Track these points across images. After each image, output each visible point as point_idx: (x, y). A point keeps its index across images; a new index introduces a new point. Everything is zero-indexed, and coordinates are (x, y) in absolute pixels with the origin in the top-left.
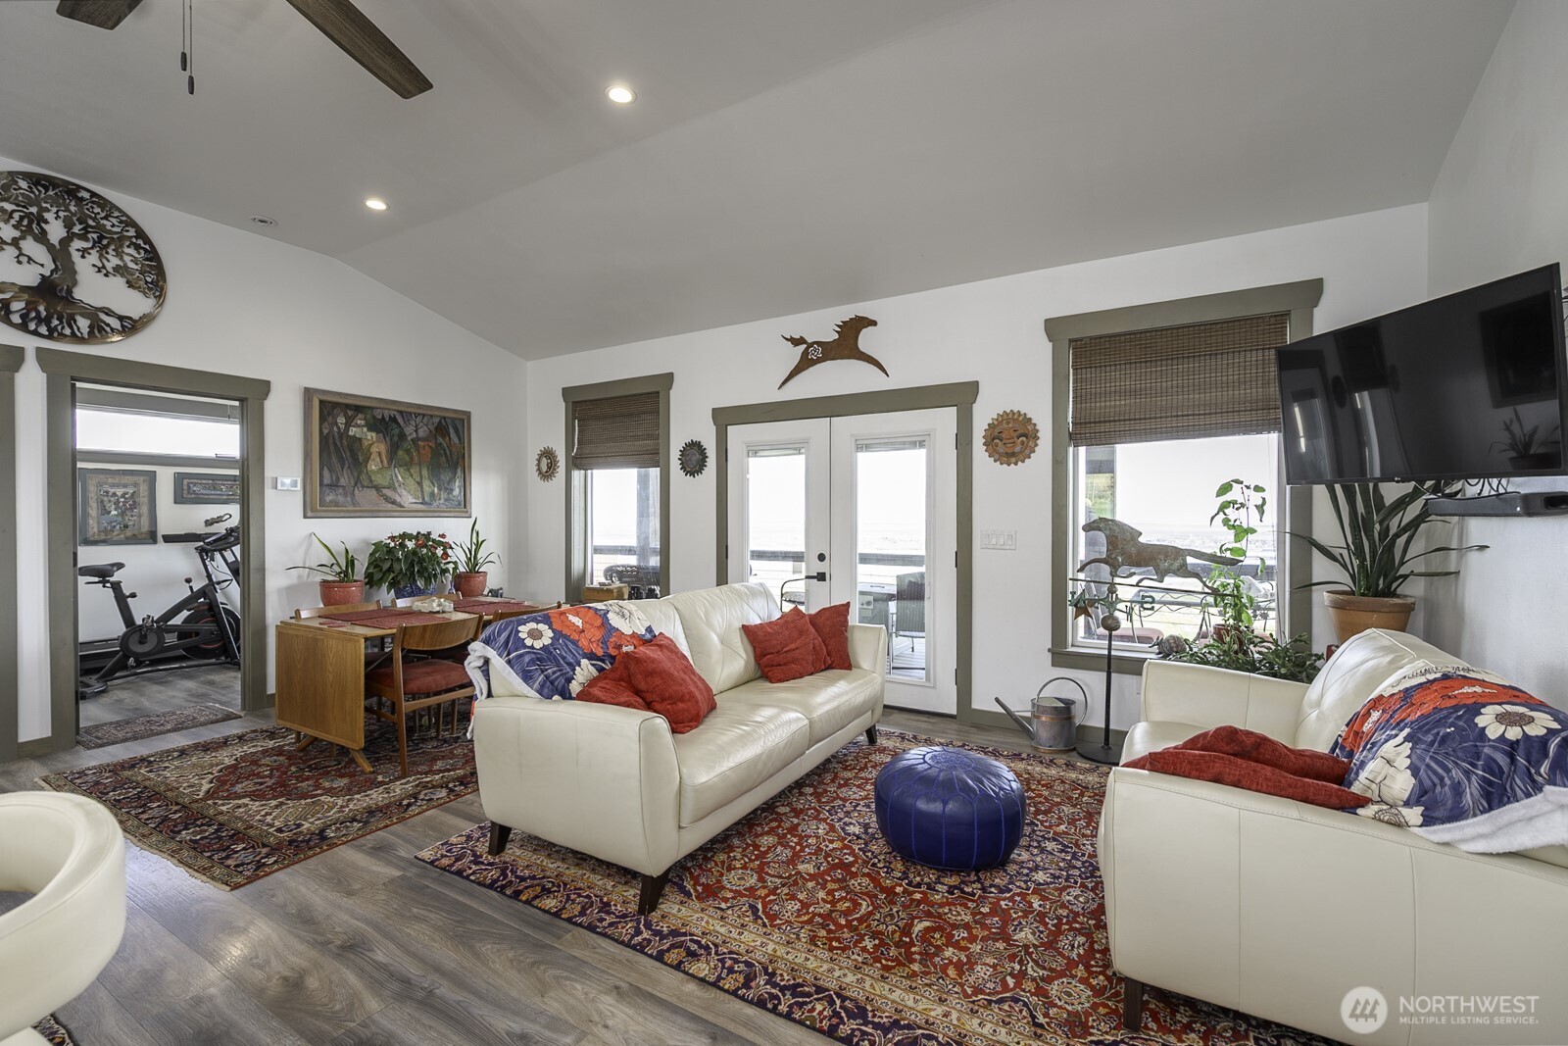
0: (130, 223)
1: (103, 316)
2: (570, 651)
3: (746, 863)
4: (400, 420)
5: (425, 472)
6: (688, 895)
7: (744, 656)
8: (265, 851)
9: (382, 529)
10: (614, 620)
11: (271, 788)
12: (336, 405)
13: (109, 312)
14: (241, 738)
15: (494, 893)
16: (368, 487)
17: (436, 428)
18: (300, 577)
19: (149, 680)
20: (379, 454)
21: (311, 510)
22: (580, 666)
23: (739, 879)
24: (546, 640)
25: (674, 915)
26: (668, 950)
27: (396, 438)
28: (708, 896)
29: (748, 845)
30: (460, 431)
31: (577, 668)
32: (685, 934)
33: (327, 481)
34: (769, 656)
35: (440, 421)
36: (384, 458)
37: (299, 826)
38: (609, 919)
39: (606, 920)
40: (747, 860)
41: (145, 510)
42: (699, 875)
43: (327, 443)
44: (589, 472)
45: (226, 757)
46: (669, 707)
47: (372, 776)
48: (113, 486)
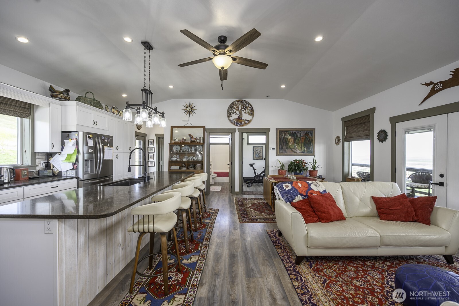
0: (249, 104)
1: (245, 121)
2: (295, 192)
3: (337, 270)
4: (297, 133)
5: (302, 145)
6: (311, 267)
7: (371, 207)
8: (248, 219)
9: (292, 158)
10: (312, 186)
11: (257, 209)
12: (282, 131)
13: (246, 120)
14: (261, 199)
15: (272, 243)
16: (289, 149)
17: (306, 134)
18: (275, 168)
19: (258, 185)
20: (292, 141)
21: (277, 154)
22: (297, 196)
23: (330, 272)
24: (289, 188)
25: (302, 269)
26: (292, 275)
27: (295, 137)
28: (316, 271)
29: (343, 266)
30: (312, 133)
31: (296, 197)
32: (300, 274)
33: (280, 148)
34: (382, 210)
35: (307, 132)
36: (293, 142)
37: (256, 217)
38: (287, 261)
39: (286, 260)
40: (338, 269)
41: (262, 154)
42: (319, 265)
43: (281, 140)
44: (350, 142)
45: (256, 202)
46: (319, 214)
47: (273, 212)
48: (257, 149)
